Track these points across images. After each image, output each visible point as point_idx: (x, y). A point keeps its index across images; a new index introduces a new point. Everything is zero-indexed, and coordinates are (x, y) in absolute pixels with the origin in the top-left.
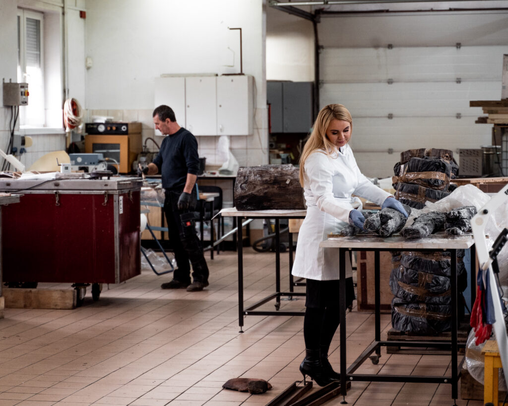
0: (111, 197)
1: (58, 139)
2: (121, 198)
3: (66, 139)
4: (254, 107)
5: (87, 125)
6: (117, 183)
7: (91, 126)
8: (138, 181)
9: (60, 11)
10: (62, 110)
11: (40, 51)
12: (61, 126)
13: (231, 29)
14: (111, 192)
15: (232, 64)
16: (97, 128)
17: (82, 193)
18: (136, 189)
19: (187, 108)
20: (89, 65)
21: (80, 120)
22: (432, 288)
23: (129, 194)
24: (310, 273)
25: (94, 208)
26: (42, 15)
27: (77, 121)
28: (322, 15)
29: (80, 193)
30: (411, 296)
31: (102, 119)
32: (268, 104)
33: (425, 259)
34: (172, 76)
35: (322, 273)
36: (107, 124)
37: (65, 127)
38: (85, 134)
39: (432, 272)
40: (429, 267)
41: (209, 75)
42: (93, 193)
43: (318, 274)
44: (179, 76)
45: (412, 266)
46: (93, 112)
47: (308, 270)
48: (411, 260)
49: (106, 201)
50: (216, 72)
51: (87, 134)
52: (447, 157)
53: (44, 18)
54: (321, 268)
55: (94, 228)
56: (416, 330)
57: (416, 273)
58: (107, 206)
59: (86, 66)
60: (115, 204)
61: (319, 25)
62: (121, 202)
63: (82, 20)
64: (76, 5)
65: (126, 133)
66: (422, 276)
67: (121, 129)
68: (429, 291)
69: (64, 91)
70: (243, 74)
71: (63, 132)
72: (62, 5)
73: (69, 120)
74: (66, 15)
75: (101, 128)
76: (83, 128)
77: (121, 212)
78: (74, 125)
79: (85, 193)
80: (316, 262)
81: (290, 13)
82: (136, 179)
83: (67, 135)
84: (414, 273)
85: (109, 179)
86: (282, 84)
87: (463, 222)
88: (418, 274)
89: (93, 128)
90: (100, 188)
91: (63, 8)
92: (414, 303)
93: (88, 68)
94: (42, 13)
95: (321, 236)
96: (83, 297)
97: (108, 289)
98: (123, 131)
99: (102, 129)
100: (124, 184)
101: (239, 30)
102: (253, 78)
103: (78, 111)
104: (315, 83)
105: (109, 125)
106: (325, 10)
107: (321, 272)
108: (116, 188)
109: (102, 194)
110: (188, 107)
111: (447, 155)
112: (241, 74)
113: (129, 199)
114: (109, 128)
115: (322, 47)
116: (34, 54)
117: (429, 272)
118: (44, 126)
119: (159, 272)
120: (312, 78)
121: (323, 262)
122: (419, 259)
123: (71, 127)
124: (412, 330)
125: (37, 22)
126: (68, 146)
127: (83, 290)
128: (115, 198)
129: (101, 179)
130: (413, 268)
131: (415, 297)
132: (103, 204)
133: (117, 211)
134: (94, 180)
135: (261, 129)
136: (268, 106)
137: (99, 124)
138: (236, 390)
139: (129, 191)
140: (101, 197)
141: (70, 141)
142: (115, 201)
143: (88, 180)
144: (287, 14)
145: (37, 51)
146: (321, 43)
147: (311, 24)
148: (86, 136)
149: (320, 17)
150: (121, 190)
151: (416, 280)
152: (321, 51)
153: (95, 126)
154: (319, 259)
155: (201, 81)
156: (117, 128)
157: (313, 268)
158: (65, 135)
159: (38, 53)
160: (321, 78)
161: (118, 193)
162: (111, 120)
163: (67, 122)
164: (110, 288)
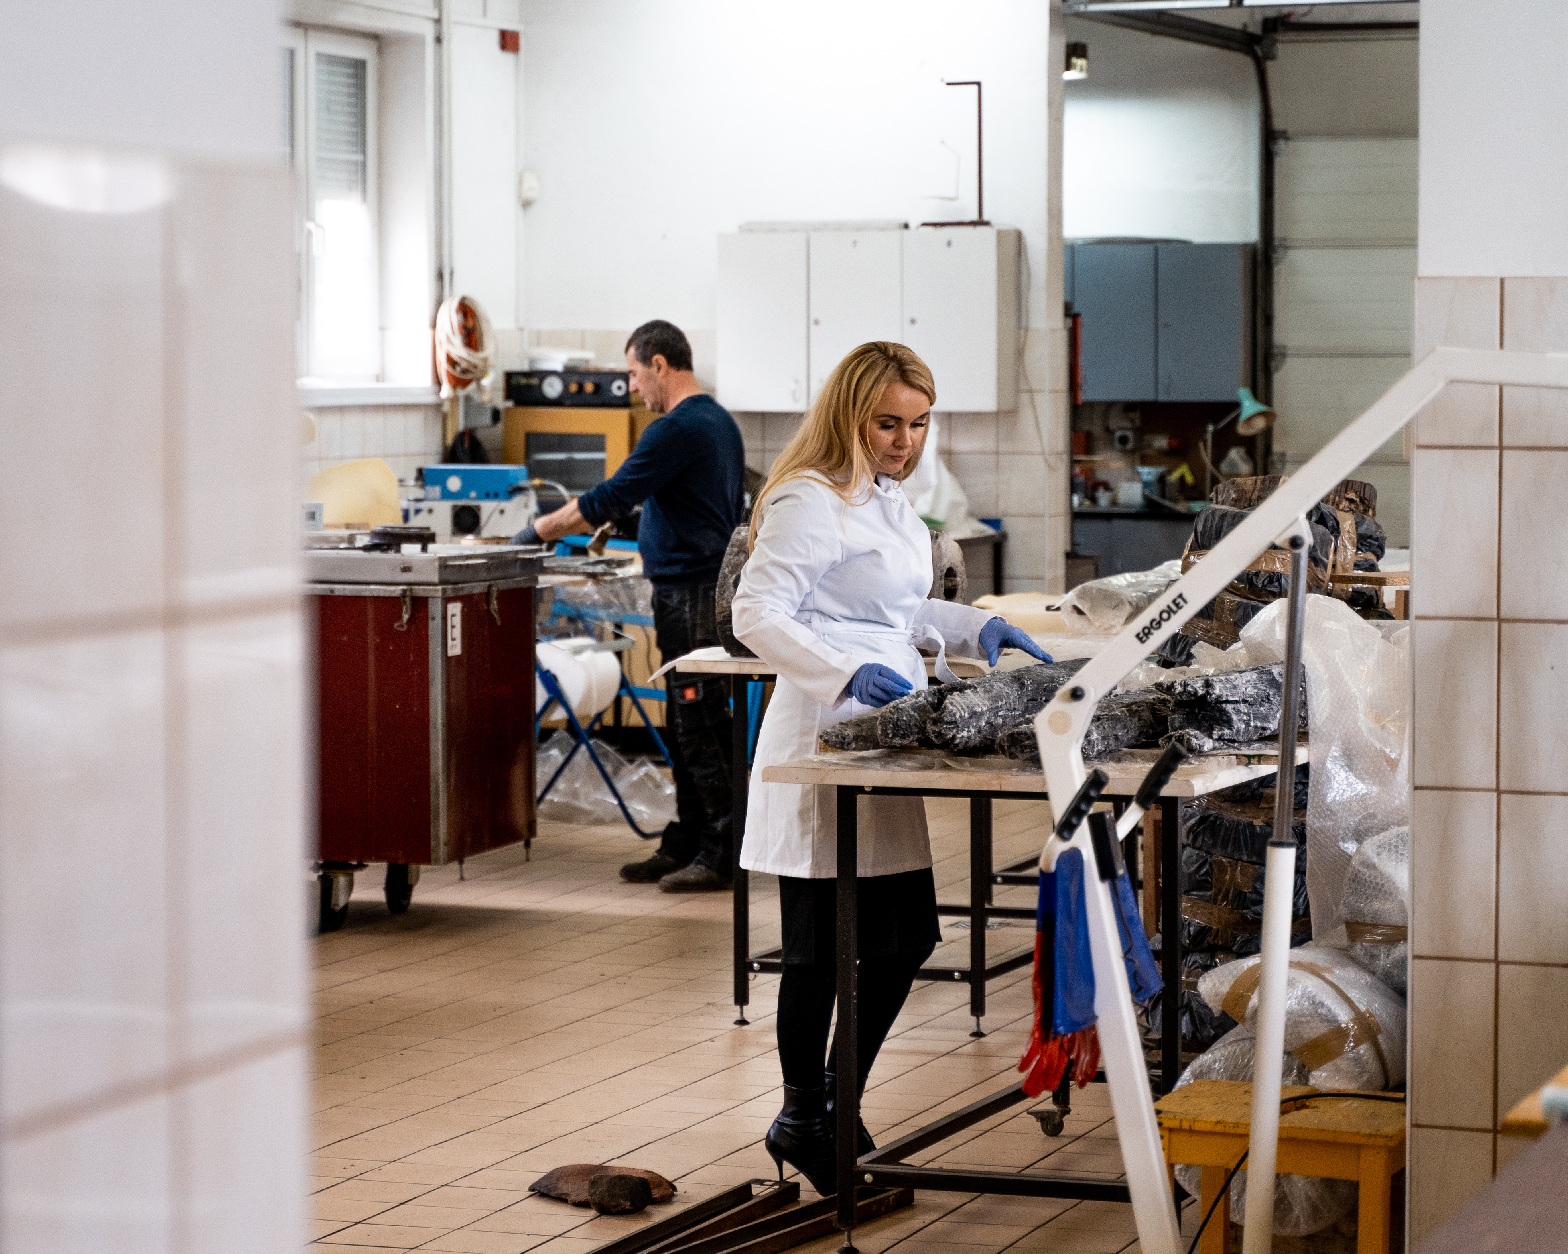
0: (420, 604)
1: (416, 420)
2: (455, 608)
3: (445, 418)
4: (1019, 326)
5: (509, 376)
6: (437, 564)
7: (523, 381)
8: (521, 556)
9: (428, 31)
10: (429, 332)
11: (364, 152)
12: (427, 381)
13: (948, 84)
14: (420, 591)
15: (952, 194)
16: (540, 386)
17: (337, 593)
18: (519, 581)
19: (813, 327)
20: (528, 194)
21: (485, 360)
22: (1253, 908)
23: (487, 595)
24: (781, 859)
25: (372, 639)
26: (373, 44)
27: (475, 367)
28: (1280, 37)
29: (332, 591)
30: (1192, 929)
31: (556, 361)
32: (1071, 313)
33: (1235, 817)
34: (772, 228)
35: (814, 855)
36: (569, 373)
37: (438, 383)
38: (502, 404)
39: (1254, 859)
40: (1246, 844)
41: (883, 228)
42: (368, 594)
43: (802, 859)
44: (792, 228)
45: (1195, 839)
46: (538, 338)
47: (777, 849)
48: (1193, 821)
49: (406, 617)
50: (903, 219)
51: (510, 404)
52: (1351, 501)
53: (380, 51)
54: (809, 839)
55: (372, 697)
56: (1205, 1033)
57: (1205, 862)
58: (409, 630)
59: (520, 196)
60: (434, 626)
61: (1270, 65)
62: (457, 621)
63: (508, 58)
64: (485, 14)
65: (624, 402)
66: (1222, 869)
67: (610, 391)
68: (1243, 917)
69: (440, 276)
70: (987, 224)
71: (431, 399)
72: (435, 15)
73: (452, 362)
74: (445, 43)
75: (551, 385)
76: (494, 382)
77: (455, 649)
78: (469, 377)
79: (347, 593)
80: (796, 823)
81: (1154, 33)
82: (517, 552)
83: (446, 408)
84: (1202, 860)
85: (424, 549)
86: (1156, 249)
87: (1224, 712)
88: (1211, 864)
89: (529, 387)
90: (388, 578)
91: (438, 21)
92: (1201, 952)
93: (526, 204)
94: (376, 38)
95: (810, 744)
96: (342, 902)
97: (462, 879)
98: (616, 397)
99: (553, 388)
100: (468, 566)
101: (975, 87)
102: (1019, 235)
103: (481, 335)
104: (1260, 247)
105: (576, 378)
106: (1293, 19)
107: (808, 853)
108: (435, 578)
109: (394, 595)
110: (817, 322)
111: (1352, 495)
112: (980, 222)
113: (488, 611)
114: (574, 388)
115: (1285, 135)
116: (349, 162)
117: (1245, 858)
118: (379, 378)
119: (647, 830)
120: (1252, 234)
121: (815, 823)
122: (1217, 818)
123: (459, 382)
124: (1194, 1034)
125: (359, 66)
126: (450, 441)
127: (342, 880)
128: (435, 608)
129: (398, 551)
130: (1199, 844)
131: (1202, 931)
132: (396, 625)
133: (439, 649)
134: (377, 555)
135: (1041, 391)
136: (1069, 322)
137: (544, 375)
138: (561, 1199)
139: (490, 587)
140: (389, 604)
141: (459, 423)
142: (433, 619)
143: (361, 553)
144: (1146, 37)
145: (356, 152)
146: (1278, 124)
147: (1246, 63)
148: (507, 410)
149: (1274, 42)
150: (456, 583)
151: (1206, 881)
152: (1281, 146)
153: (534, 381)
154: (803, 814)
155: (855, 242)
156: (598, 387)
157: (787, 841)
158: (438, 406)
159: (360, 158)
160: (1278, 232)
161: (439, 594)
162: (587, 361)
163: (444, 367)
164: (465, 876)
